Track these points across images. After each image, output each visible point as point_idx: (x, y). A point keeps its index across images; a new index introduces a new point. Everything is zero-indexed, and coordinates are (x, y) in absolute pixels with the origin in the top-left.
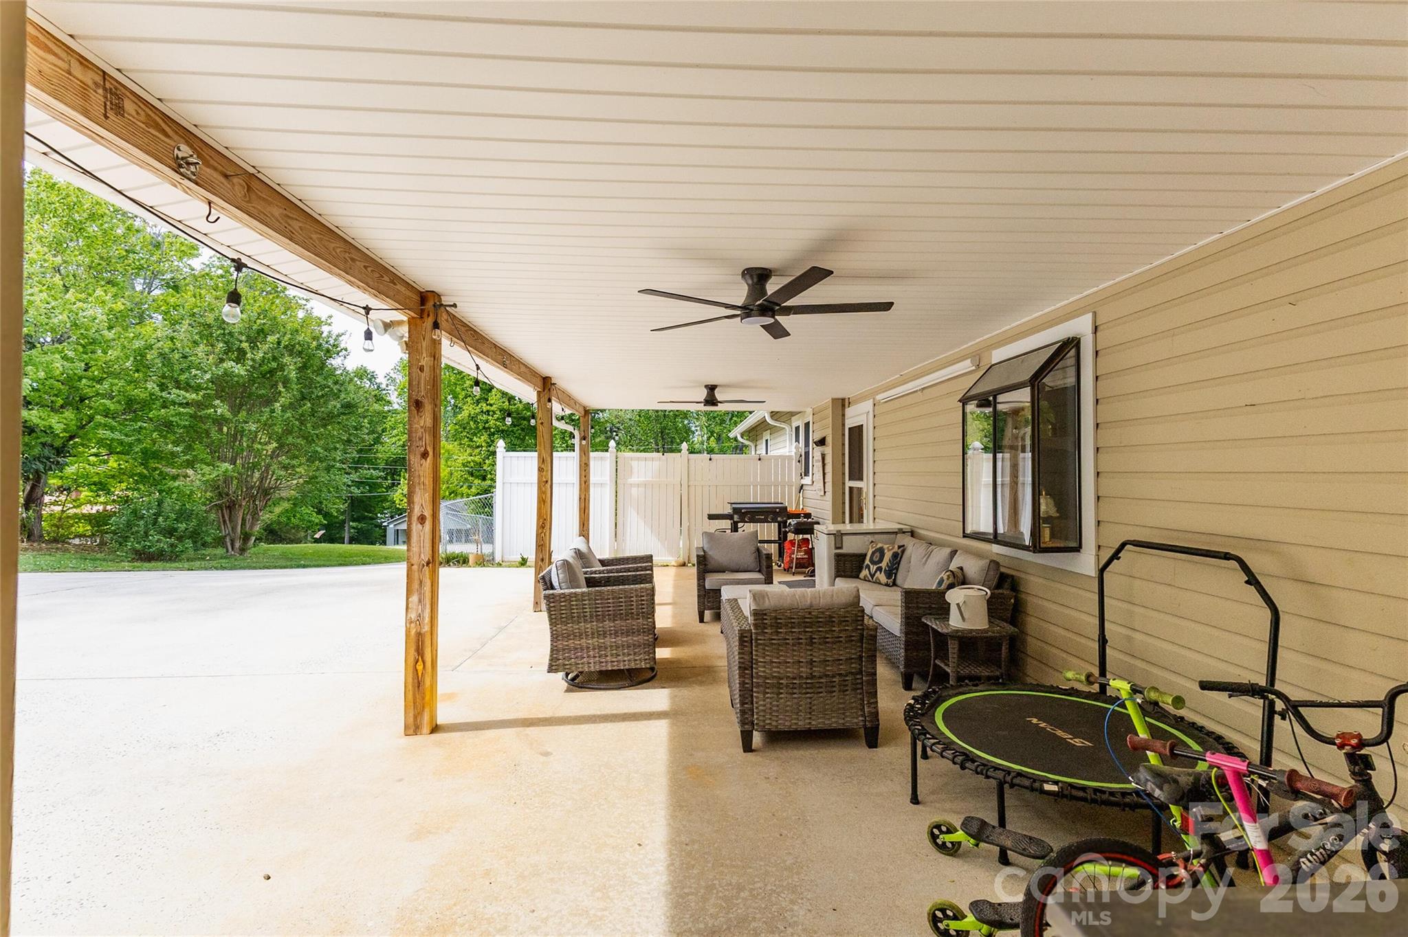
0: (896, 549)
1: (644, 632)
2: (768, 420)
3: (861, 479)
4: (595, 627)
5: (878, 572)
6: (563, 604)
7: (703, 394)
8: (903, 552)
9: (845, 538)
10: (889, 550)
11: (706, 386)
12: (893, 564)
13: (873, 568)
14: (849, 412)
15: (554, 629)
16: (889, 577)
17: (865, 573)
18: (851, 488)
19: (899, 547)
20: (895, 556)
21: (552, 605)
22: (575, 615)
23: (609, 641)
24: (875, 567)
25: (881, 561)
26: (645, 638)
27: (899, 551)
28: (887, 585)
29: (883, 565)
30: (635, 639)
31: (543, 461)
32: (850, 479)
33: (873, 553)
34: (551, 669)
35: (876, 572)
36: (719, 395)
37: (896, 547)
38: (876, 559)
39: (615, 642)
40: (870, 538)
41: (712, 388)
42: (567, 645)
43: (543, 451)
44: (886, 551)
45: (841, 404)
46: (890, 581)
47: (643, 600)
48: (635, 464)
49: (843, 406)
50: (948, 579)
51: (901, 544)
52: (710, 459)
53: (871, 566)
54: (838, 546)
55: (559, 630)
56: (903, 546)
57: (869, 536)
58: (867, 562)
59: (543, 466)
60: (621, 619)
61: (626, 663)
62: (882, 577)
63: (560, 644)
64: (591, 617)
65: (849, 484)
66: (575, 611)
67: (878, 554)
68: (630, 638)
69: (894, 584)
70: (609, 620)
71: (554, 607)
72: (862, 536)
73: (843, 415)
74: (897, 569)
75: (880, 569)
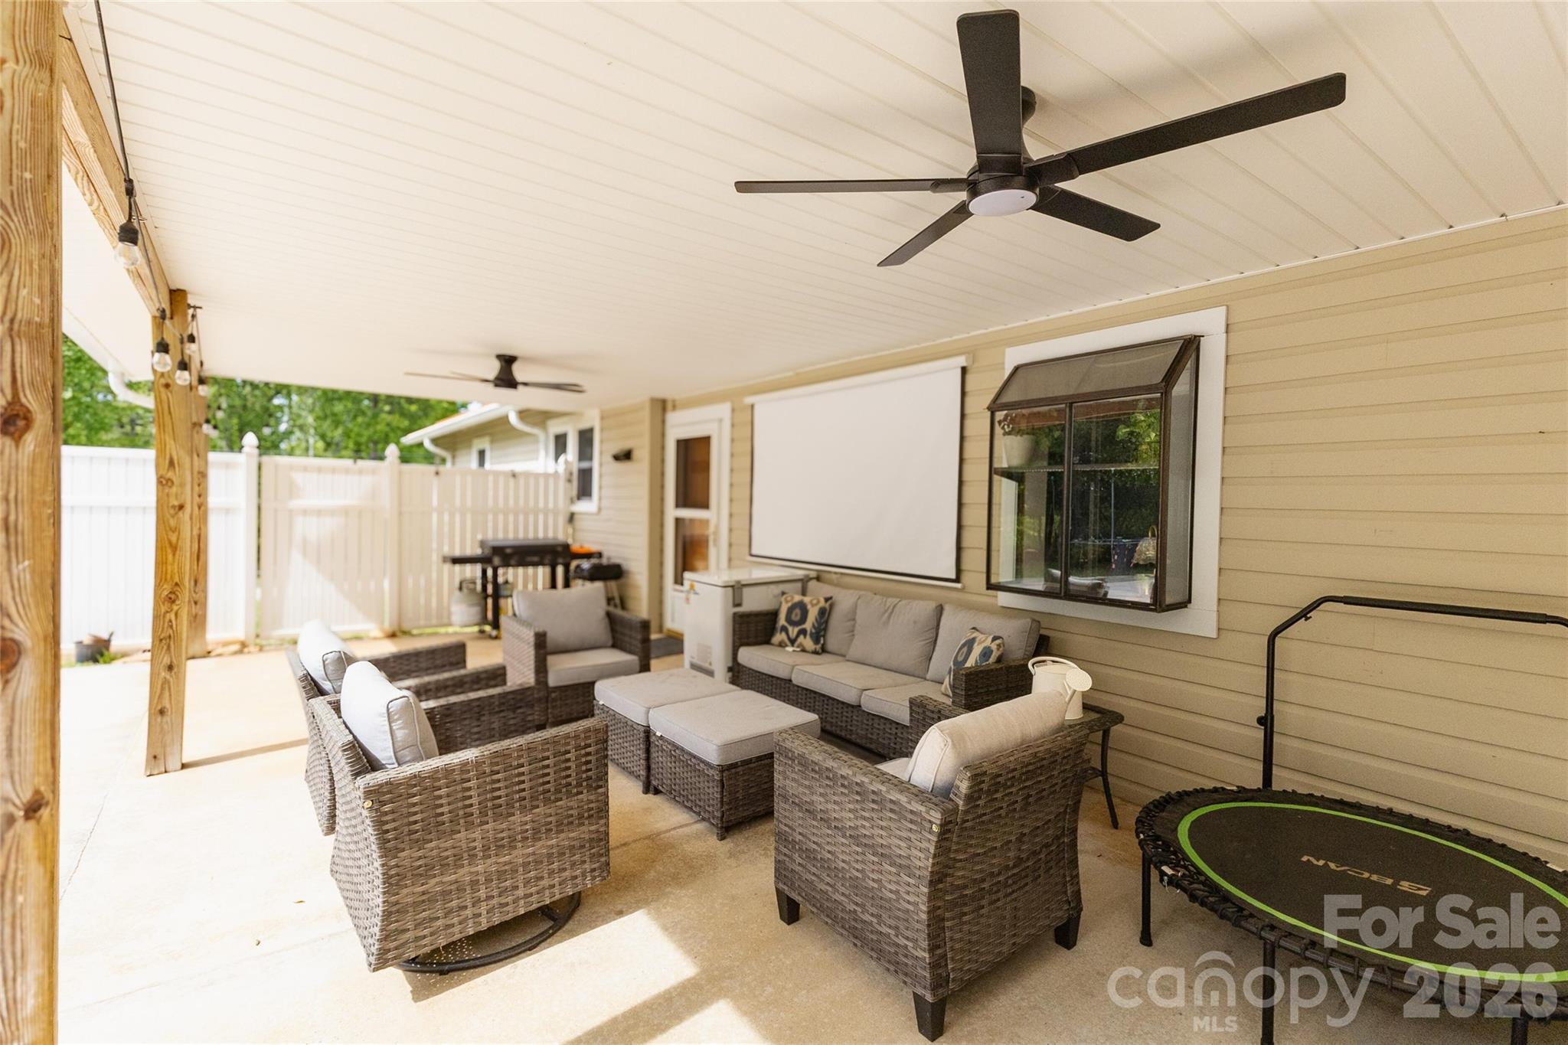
0: (822, 603)
1: (590, 816)
2: (513, 419)
3: (705, 505)
4: (491, 835)
5: (802, 637)
6: (415, 800)
7: (493, 369)
8: (831, 606)
9: (746, 590)
10: (813, 605)
11: (499, 357)
12: (820, 624)
13: (793, 631)
14: (672, 417)
15: (393, 863)
16: (816, 641)
17: (779, 637)
18: (678, 521)
19: (827, 600)
20: (822, 612)
21: (387, 808)
22: (445, 818)
23: (519, 854)
24: (796, 630)
25: (803, 619)
26: (593, 828)
27: (827, 606)
28: (815, 652)
29: (808, 625)
30: (572, 835)
31: (171, 463)
32: (678, 505)
33: (790, 611)
34: (381, 961)
35: (797, 636)
36: (519, 372)
37: (822, 600)
38: (796, 617)
39: (534, 854)
40: (776, 590)
41: (508, 361)
42: (424, 893)
43: (170, 442)
44: (809, 607)
45: (662, 407)
46: (818, 647)
47: (589, 754)
48: (299, 478)
49: (664, 410)
50: (998, 649)
51: (828, 595)
52: (437, 473)
53: (790, 629)
54: (737, 602)
55: (406, 863)
56: (831, 598)
57: (772, 587)
58: (782, 621)
59: (170, 475)
60: (547, 801)
61: (556, 890)
62: (808, 642)
63: (407, 894)
64: (483, 813)
65: (672, 513)
66: (445, 809)
67: (798, 611)
68: (562, 836)
69: (824, 650)
70: (523, 809)
71: (393, 812)
72: (764, 588)
73: (663, 422)
74: (825, 630)
75: (803, 632)
